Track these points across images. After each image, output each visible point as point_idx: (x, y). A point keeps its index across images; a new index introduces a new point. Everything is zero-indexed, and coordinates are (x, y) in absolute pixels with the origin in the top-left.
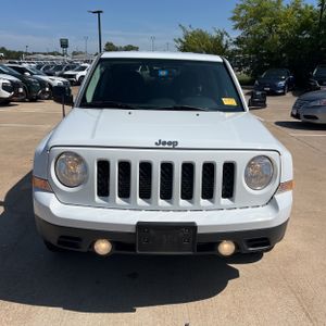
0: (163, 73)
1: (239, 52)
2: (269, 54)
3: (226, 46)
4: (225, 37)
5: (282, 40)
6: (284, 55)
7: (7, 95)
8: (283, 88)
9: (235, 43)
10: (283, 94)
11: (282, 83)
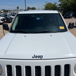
0: (38, 19)
1: (60, 7)
2: (68, 8)
3: (57, 6)
4: (56, 4)
5: (71, 4)
6: (72, 8)
7: (2, 22)
8: (72, 16)
9: (59, 5)
10: (72, 18)
11: (71, 15)
